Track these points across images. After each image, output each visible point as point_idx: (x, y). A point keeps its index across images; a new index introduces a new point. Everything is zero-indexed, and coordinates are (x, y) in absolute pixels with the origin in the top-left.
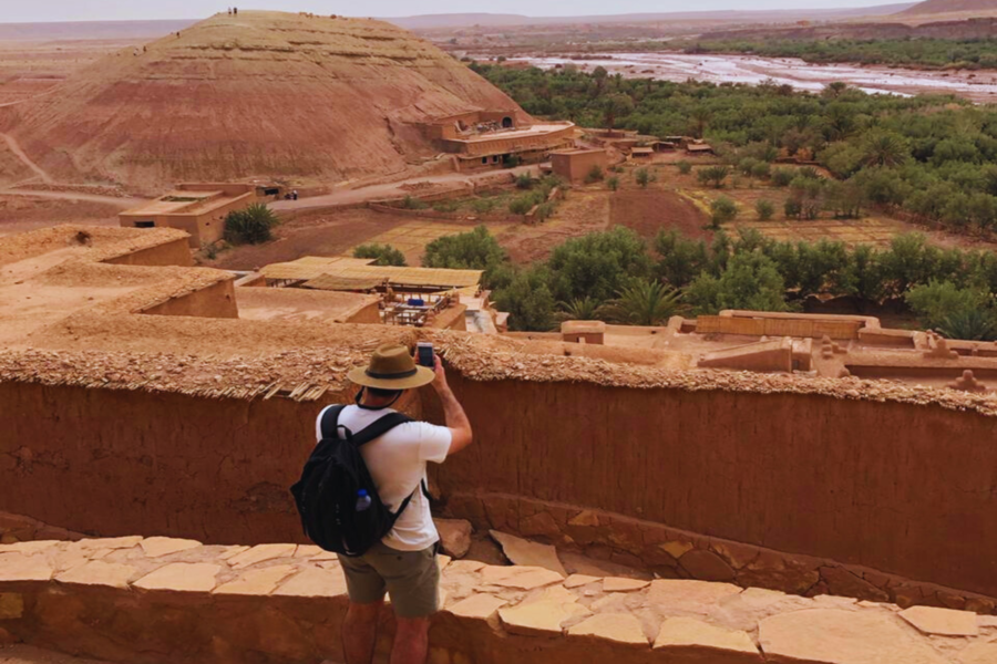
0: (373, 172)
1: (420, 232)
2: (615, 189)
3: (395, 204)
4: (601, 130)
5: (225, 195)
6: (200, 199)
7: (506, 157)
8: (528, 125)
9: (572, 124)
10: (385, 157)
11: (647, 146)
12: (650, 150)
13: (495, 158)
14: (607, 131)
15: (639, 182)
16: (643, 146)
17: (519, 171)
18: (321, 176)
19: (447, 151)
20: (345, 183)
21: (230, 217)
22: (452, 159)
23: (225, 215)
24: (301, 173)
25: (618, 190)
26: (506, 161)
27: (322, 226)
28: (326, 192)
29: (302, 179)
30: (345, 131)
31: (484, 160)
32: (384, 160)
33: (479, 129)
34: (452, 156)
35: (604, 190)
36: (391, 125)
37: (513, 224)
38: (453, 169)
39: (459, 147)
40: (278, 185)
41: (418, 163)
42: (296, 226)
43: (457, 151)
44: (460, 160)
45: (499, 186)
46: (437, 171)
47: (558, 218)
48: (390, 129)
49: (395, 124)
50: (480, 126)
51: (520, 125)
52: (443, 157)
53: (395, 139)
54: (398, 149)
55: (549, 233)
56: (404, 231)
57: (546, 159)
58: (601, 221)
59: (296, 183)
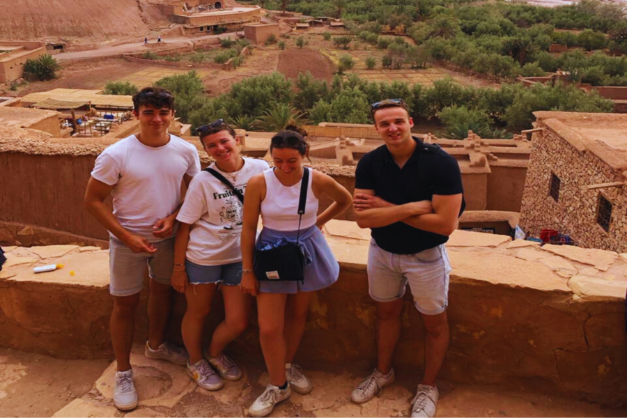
0: (127, 35)
1: (155, 74)
2: (283, 49)
3: (140, 56)
4: (278, 12)
5: (25, 49)
6: (7, 52)
7: (215, 27)
8: (231, 8)
9: (259, 7)
10: (136, 25)
11: (306, 23)
12: (307, 25)
13: (208, 27)
14: (282, 12)
15: (298, 45)
16: (303, 22)
17: (224, 36)
18: (92, 37)
19: (177, 23)
20: (108, 42)
21: (28, 64)
22: (180, 28)
23: (24, 62)
24: (79, 35)
25: (285, 49)
26: (216, 30)
27: (90, 70)
28: (95, 48)
29: (79, 39)
30: (109, 8)
31: (201, 28)
32: (135, 28)
33: (199, 9)
34: (180, 25)
35: (276, 49)
36: (141, 5)
37: (216, 70)
38: (181, 34)
39: (184, 20)
40: (63, 43)
41: (158, 30)
42: (73, 70)
43: (184, 23)
44: (186, 28)
45: (211, 46)
46: (170, 35)
47: (246, 66)
48: (140, 7)
49: (143, 4)
50: (200, 7)
51: (226, 7)
52: (175, 26)
53: (143, 14)
54: (145, 21)
55: (238, 76)
56: (145, 73)
57: (242, 29)
58: (272, 69)
59: (75, 41)
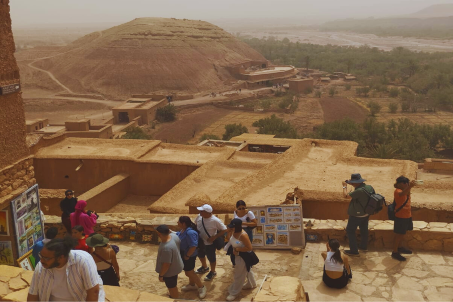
0: (211, 88)
1: (240, 116)
2: (320, 97)
3: (226, 103)
4: (303, 69)
5: (153, 100)
6: (144, 102)
7: (267, 82)
8: (273, 67)
9: (294, 67)
10: (215, 82)
11: (327, 77)
12: (328, 79)
13: (262, 82)
14: (306, 69)
15: (330, 94)
16: (325, 77)
18: (189, 91)
19: (242, 79)
20: (199, 93)
21: (158, 110)
22: (245, 83)
23: (156, 109)
24: (180, 89)
25: (321, 97)
26: (267, 84)
27: (195, 113)
28: (192, 98)
29: (181, 92)
30: (197, 70)
31: (258, 83)
32: (215, 83)
33: (252, 69)
34: (245, 81)
35: (314, 97)
36: (217, 68)
37: (282, 113)
38: (246, 87)
39: (247, 78)
40: (171, 95)
41: (230, 84)
42: (184, 114)
44: (248, 83)
45: (268, 95)
47: (299, 110)
48: (216, 69)
49: (218, 67)
50: (253, 67)
51: (270, 67)
52: (240, 82)
53: (219, 73)
54: (220, 78)
55: (298, 117)
56: (233, 116)
57: (285, 83)
58: (320, 112)
59: (179, 94)
